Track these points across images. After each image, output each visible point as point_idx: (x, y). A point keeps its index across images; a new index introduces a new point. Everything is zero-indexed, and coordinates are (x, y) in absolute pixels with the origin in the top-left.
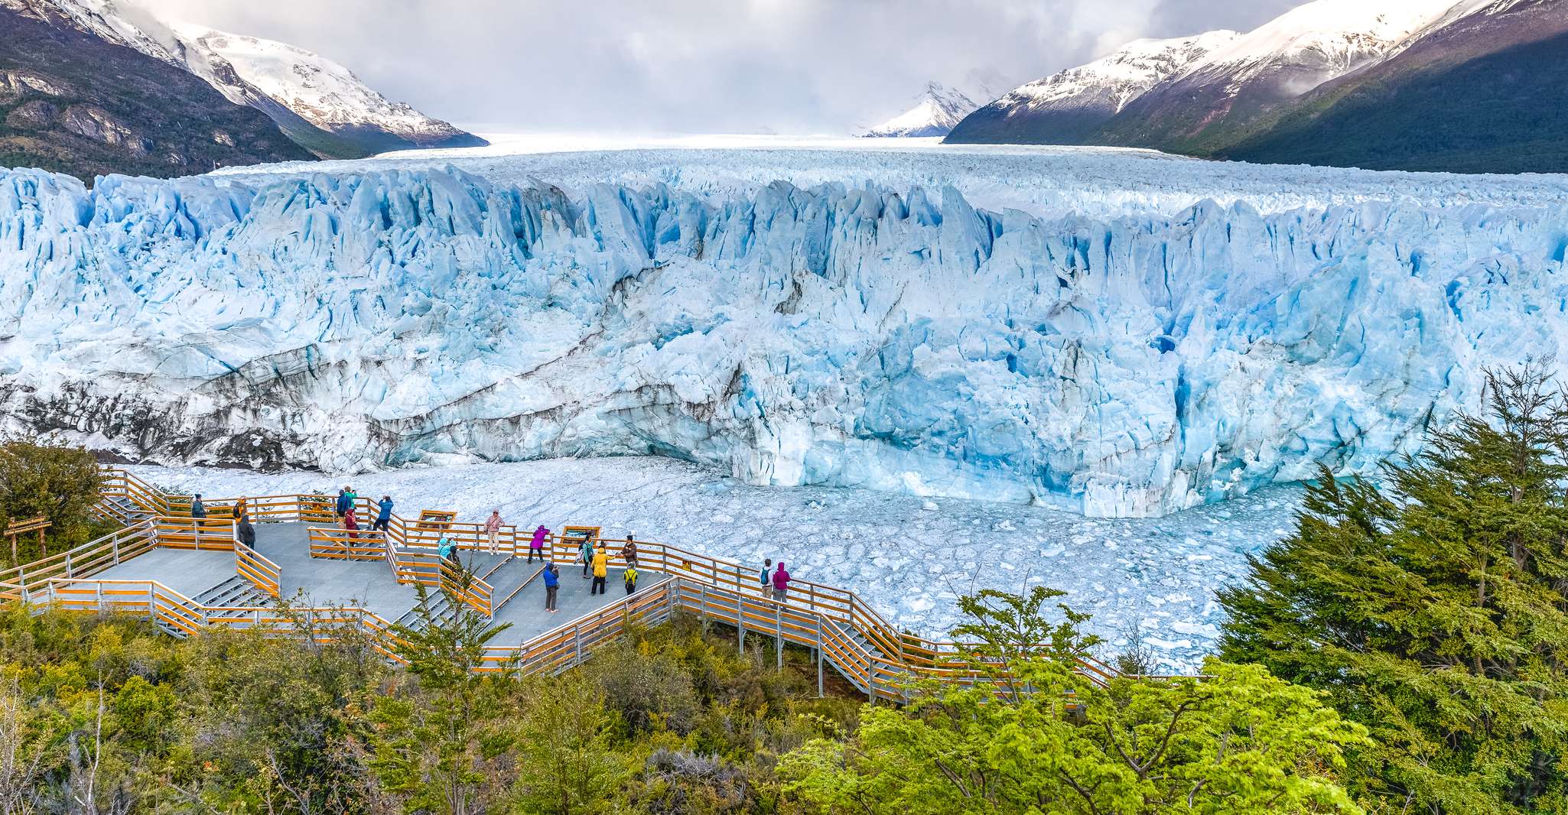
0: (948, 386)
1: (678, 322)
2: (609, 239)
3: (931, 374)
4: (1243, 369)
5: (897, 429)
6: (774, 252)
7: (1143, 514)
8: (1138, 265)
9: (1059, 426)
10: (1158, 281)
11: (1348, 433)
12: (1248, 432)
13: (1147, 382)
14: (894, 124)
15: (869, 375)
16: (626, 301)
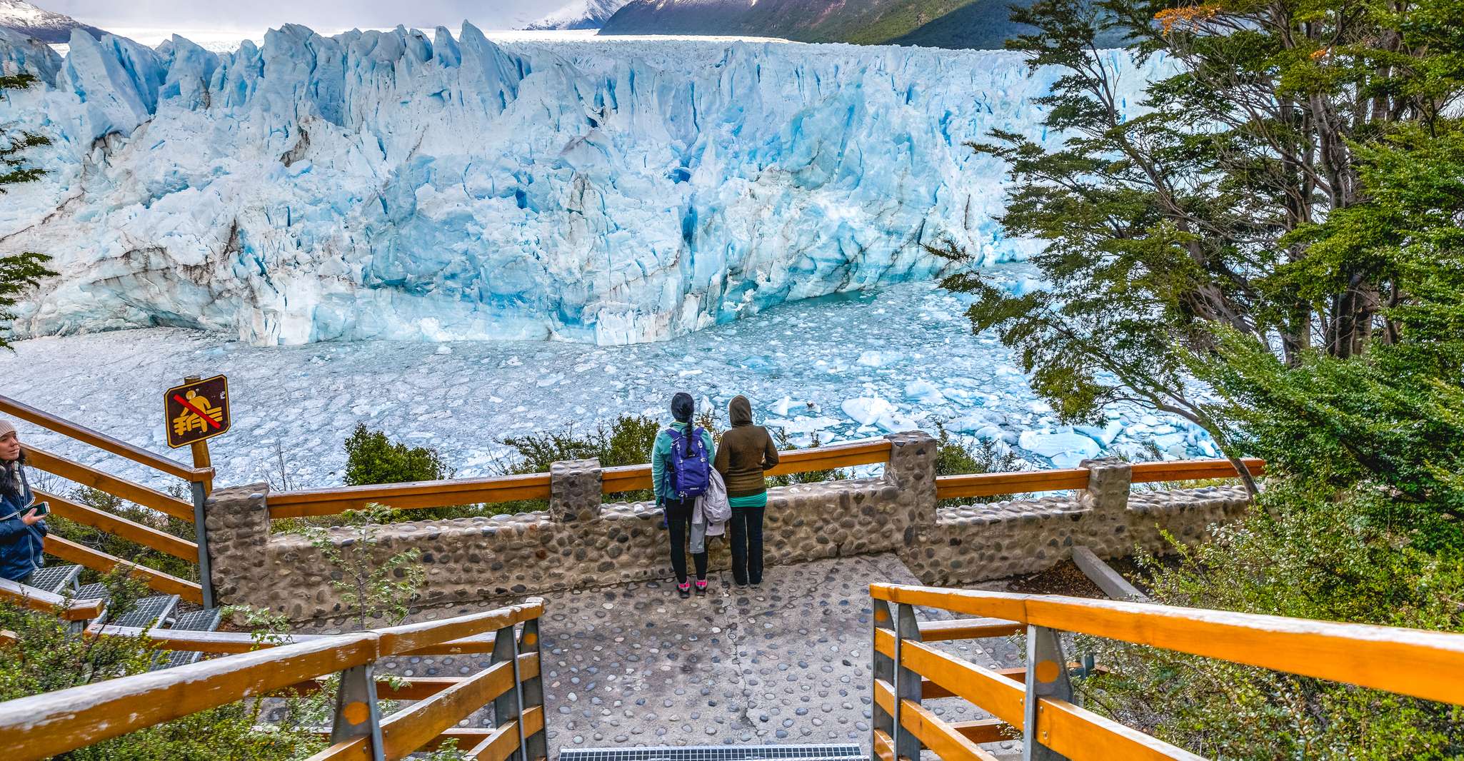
0: (456, 227)
1: (169, 179)
2: (92, 92)
3: (437, 215)
4: (753, 196)
5: (409, 276)
6: (271, 97)
7: (653, 339)
8: (662, 103)
9: (568, 259)
10: (686, 120)
11: (851, 251)
12: (758, 256)
13: (653, 209)
14: (555, 17)
15: (372, 220)
16: (109, 159)
